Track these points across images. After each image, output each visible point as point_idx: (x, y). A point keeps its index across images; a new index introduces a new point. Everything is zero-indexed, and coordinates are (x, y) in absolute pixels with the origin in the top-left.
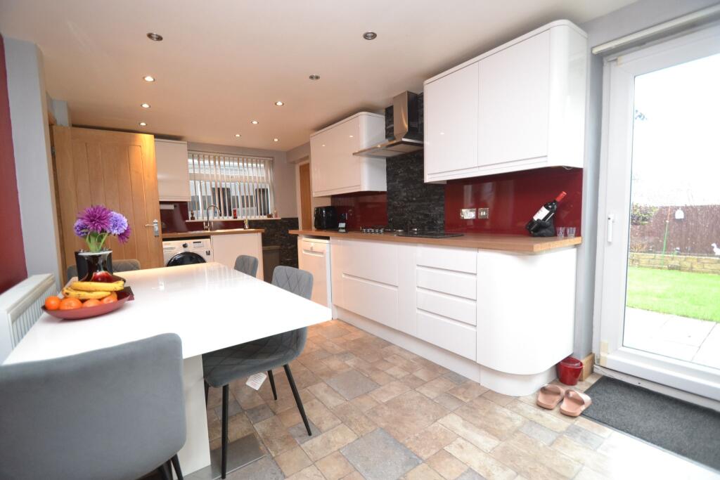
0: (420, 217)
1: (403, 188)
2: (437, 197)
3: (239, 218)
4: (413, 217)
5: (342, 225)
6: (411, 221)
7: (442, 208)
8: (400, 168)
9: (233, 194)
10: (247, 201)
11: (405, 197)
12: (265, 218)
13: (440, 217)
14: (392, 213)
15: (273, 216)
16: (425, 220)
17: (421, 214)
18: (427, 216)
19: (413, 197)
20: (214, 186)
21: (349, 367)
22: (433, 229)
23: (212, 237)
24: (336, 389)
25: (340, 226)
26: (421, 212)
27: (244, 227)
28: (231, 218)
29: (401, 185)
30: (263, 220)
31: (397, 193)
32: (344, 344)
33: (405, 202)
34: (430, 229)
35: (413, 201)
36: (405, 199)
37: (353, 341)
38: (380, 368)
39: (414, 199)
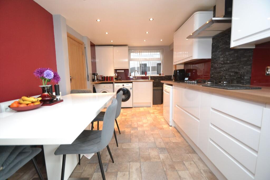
0: (231, 74)
1: (221, 55)
2: (245, 59)
3: (147, 75)
4: (226, 75)
5: (187, 79)
6: (225, 77)
7: (250, 67)
8: (221, 42)
9: (147, 66)
10: (153, 68)
11: (222, 61)
12: (158, 75)
13: (247, 74)
14: (213, 71)
15: (162, 75)
16: (235, 76)
17: (232, 72)
18: (236, 73)
19: (227, 60)
20: (140, 63)
21: (159, 158)
22: (241, 83)
23: (133, 82)
24: (142, 170)
25: (185, 80)
26: (233, 70)
27: (148, 79)
28: (144, 75)
29: (221, 53)
30: (157, 76)
31: (217, 59)
32: (167, 143)
33: (222, 64)
34: (238, 82)
35: (227, 63)
36: (222, 62)
37: (173, 143)
38: (177, 168)
39: (228, 62)
